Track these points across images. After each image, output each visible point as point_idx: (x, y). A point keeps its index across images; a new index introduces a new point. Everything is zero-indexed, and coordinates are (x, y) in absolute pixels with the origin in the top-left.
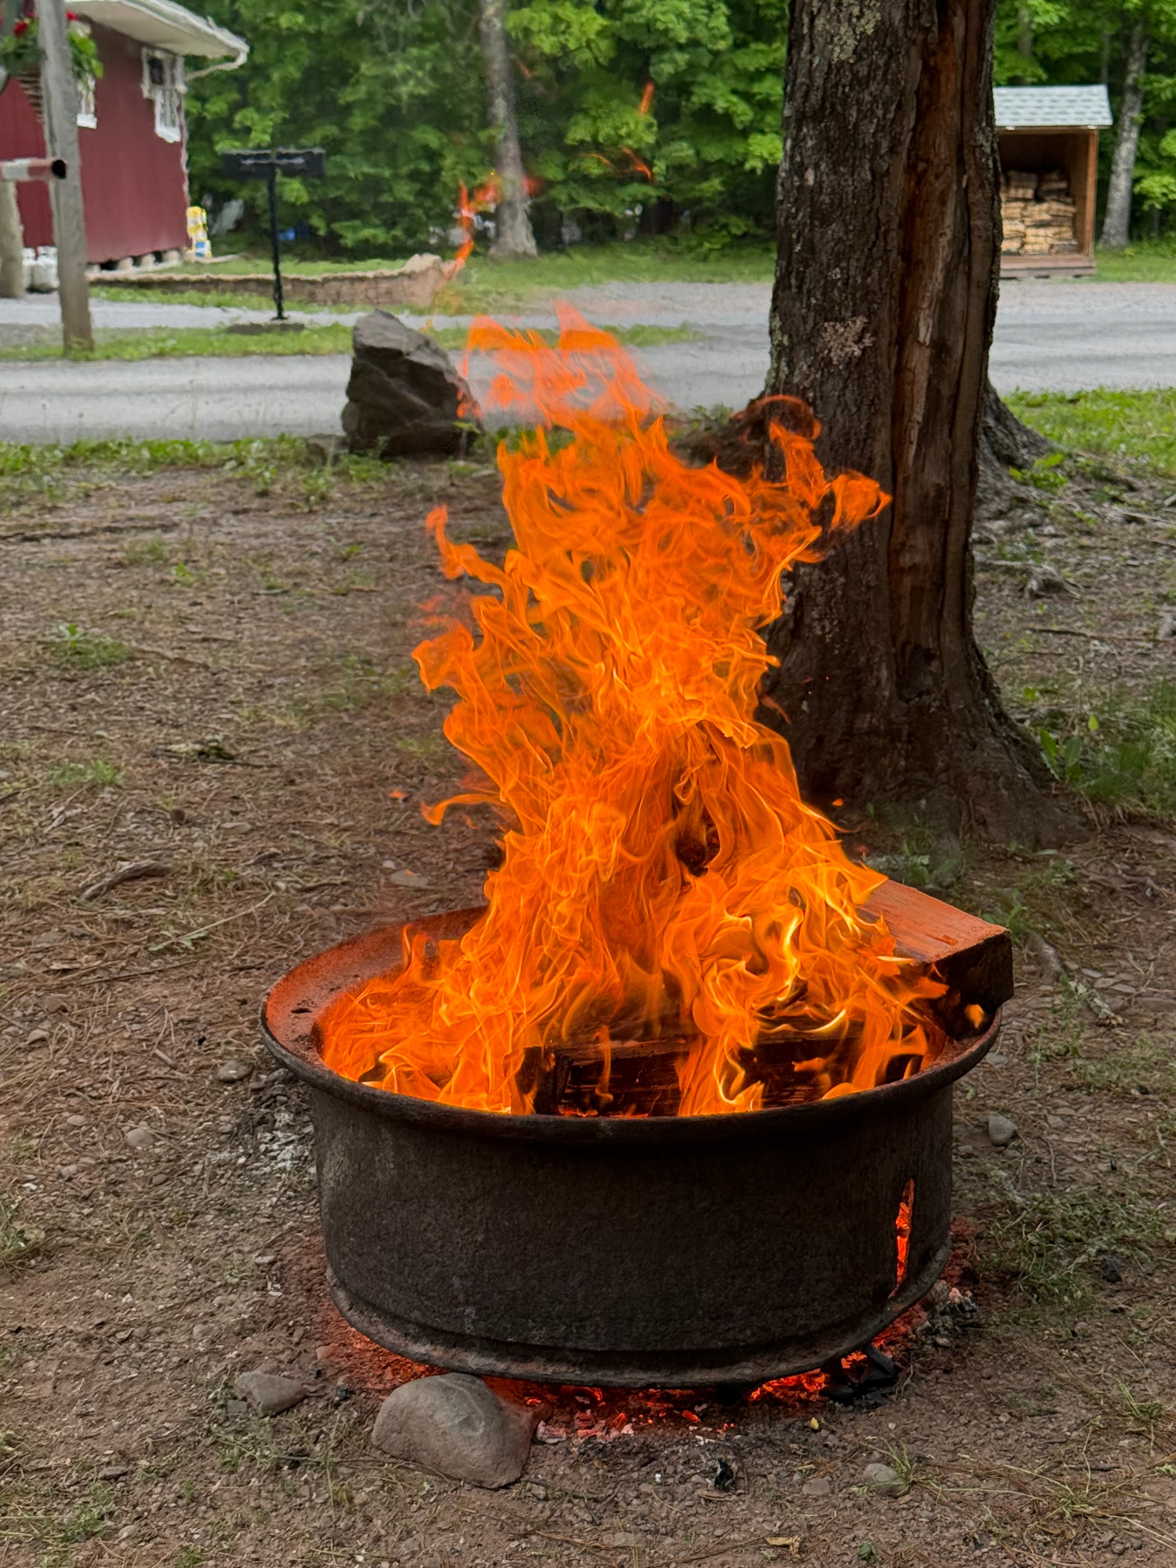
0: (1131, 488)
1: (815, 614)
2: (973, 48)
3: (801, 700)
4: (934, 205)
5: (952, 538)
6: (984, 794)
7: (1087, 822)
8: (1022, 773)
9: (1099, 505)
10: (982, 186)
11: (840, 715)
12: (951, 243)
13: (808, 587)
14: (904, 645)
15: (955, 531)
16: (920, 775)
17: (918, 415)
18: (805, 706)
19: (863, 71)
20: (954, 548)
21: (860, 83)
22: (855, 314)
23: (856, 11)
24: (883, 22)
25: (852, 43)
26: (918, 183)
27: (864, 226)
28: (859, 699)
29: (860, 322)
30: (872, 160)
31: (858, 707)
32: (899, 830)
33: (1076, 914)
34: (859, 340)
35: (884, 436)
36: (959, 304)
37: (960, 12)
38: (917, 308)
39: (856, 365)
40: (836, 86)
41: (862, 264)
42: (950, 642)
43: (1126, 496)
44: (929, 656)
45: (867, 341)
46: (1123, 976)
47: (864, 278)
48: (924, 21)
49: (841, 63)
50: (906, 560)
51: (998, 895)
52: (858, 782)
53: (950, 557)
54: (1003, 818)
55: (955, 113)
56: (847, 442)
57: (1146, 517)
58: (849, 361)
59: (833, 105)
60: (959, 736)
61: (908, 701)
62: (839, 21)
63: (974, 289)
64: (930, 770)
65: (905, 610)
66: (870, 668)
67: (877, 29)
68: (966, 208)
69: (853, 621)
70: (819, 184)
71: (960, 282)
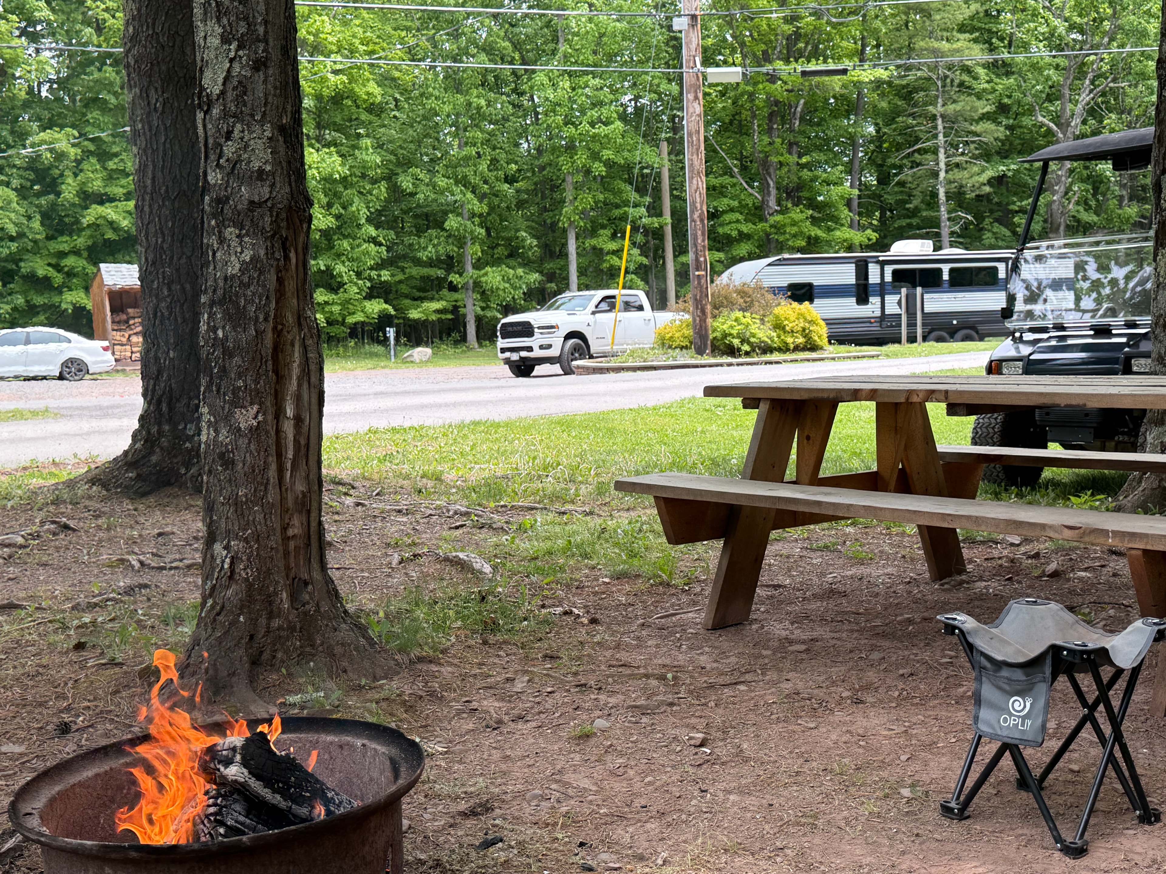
0: (353, 488)
1: (241, 567)
2: (301, 269)
3: (239, 615)
4: (289, 347)
5: (312, 519)
6: (344, 655)
7: (398, 664)
8: (362, 641)
9: (339, 497)
10: (312, 337)
11: (263, 621)
12: (299, 366)
13: (237, 553)
14: (294, 579)
15: (314, 515)
16: (308, 649)
17: (290, 455)
18: (242, 619)
19: (246, 280)
20: (314, 524)
21: (244, 285)
22: (252, 404)
23: (239, 250)
24: (254, 255)
25: (238, 266)
26: (278, 336)
27: (253, 359)
28: (271, 612)
29: (256, 408)
30: (255, 324)
31: (271, 616)
32: (302, 680)
33: (406, 711)
34: (256, 417)
35: (274, 467)
36: (306, 397)
37: (293, 251)
38: (284, 400)
39: (255, 431)
40: (231, 287)
41: (254, 378)
42: (316, 575)
43: (352, 492)
44: (306, 584)
45: (260, 418)
46: (438, 739)
47: (256, 385)
48: (277, 255)
49: (233, 276)
50: (290, 532)
51: (364, 707)
52: (274, 657)
53: (312, 529)
54: (356, 666)
55: (295, 301)
56: (254, 471)
57: (366, 503)
58: (251, 428)
59: (230, 297)
60: (327, 625)
61: (297, 609)
62: (229, 254)
63: (312, 389)
64: (312, 646)
65: (292, 559)
66: (276, 593)
67: (251, 259)
68: (305, 348)
69: (264, 568)
70: (226, 337)
71: (305, 386)
